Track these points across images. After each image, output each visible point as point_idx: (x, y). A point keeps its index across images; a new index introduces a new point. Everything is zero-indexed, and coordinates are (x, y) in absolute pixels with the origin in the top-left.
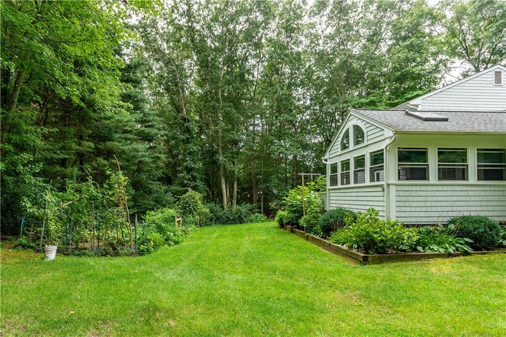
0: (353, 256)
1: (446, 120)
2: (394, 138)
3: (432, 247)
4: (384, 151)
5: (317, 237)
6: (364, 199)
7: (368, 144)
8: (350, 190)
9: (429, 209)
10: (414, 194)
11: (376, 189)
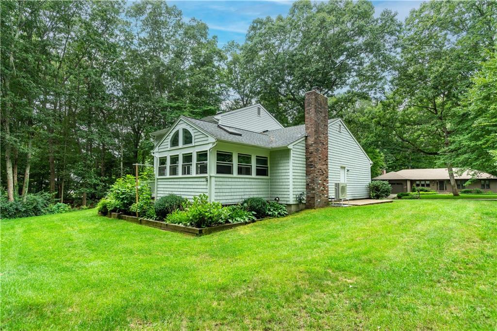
0: (190, 231)
1: (241, 135)
2: (215, 145)
3: (237, 219)
4: (208, 152)
5: (151, 220)
6: (191, 187)
7: (196, 145)
8: (178, 180)
9: (233, 194)
10: (225, 183)
11: (201, 180)
